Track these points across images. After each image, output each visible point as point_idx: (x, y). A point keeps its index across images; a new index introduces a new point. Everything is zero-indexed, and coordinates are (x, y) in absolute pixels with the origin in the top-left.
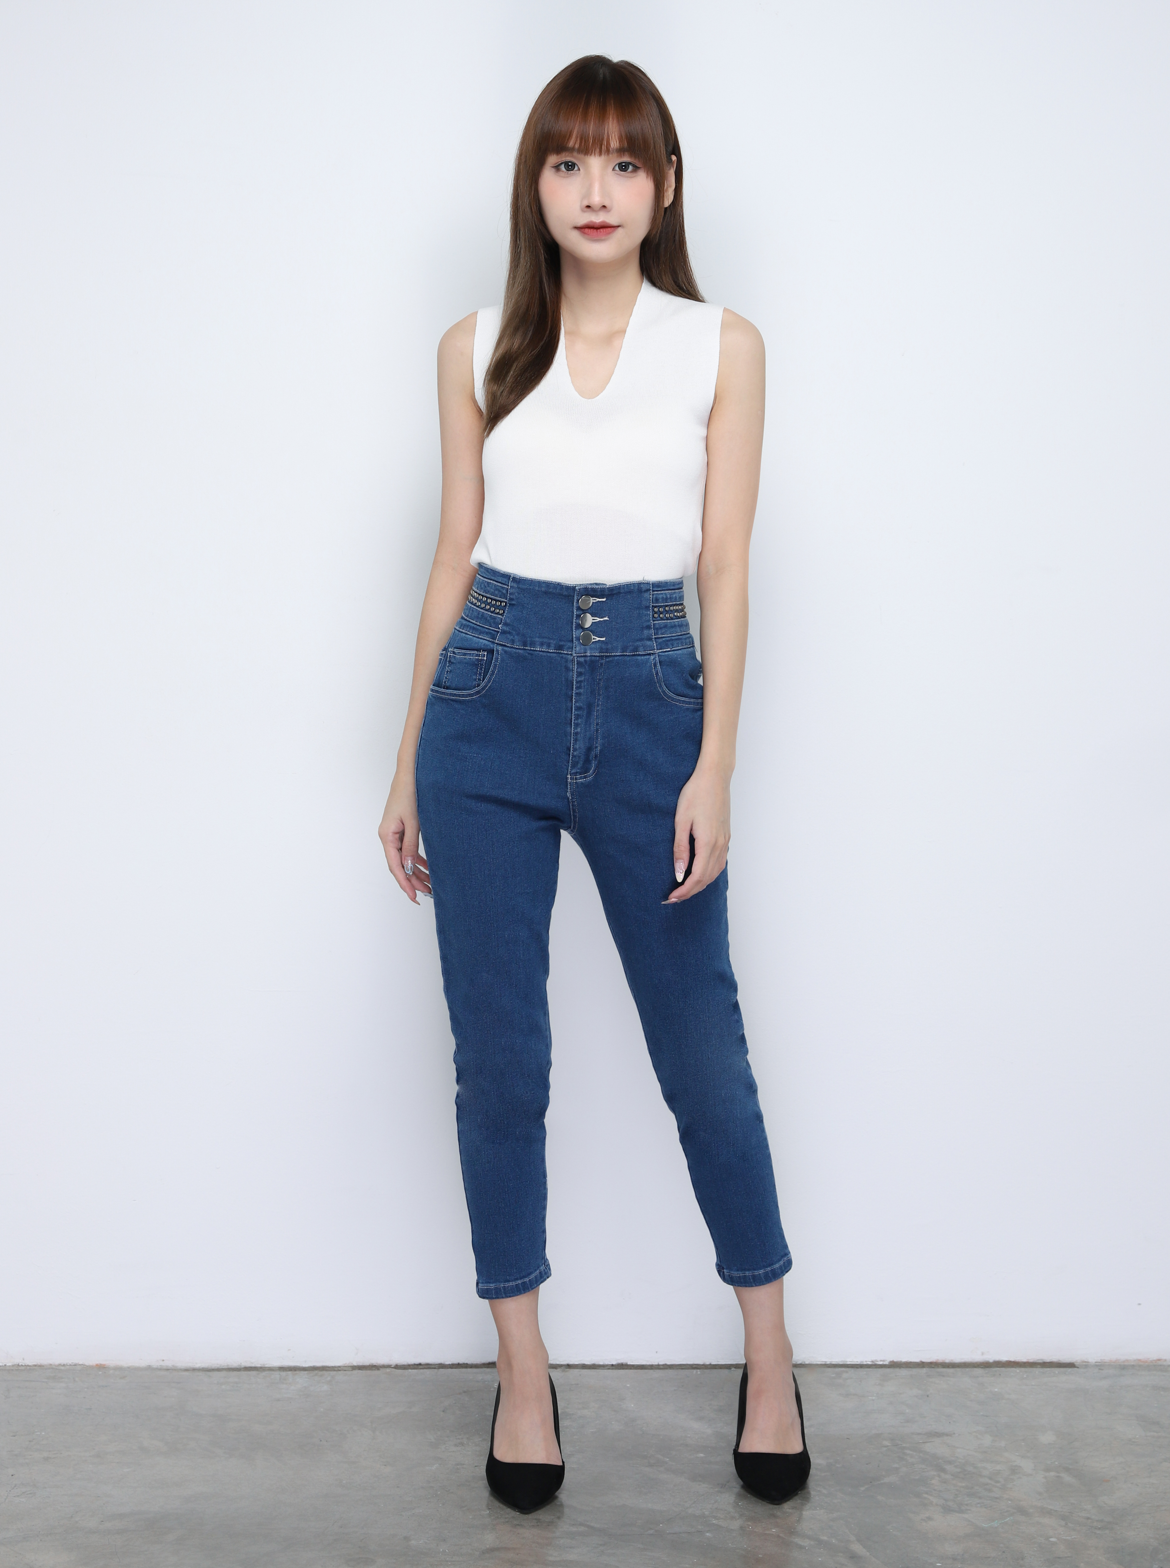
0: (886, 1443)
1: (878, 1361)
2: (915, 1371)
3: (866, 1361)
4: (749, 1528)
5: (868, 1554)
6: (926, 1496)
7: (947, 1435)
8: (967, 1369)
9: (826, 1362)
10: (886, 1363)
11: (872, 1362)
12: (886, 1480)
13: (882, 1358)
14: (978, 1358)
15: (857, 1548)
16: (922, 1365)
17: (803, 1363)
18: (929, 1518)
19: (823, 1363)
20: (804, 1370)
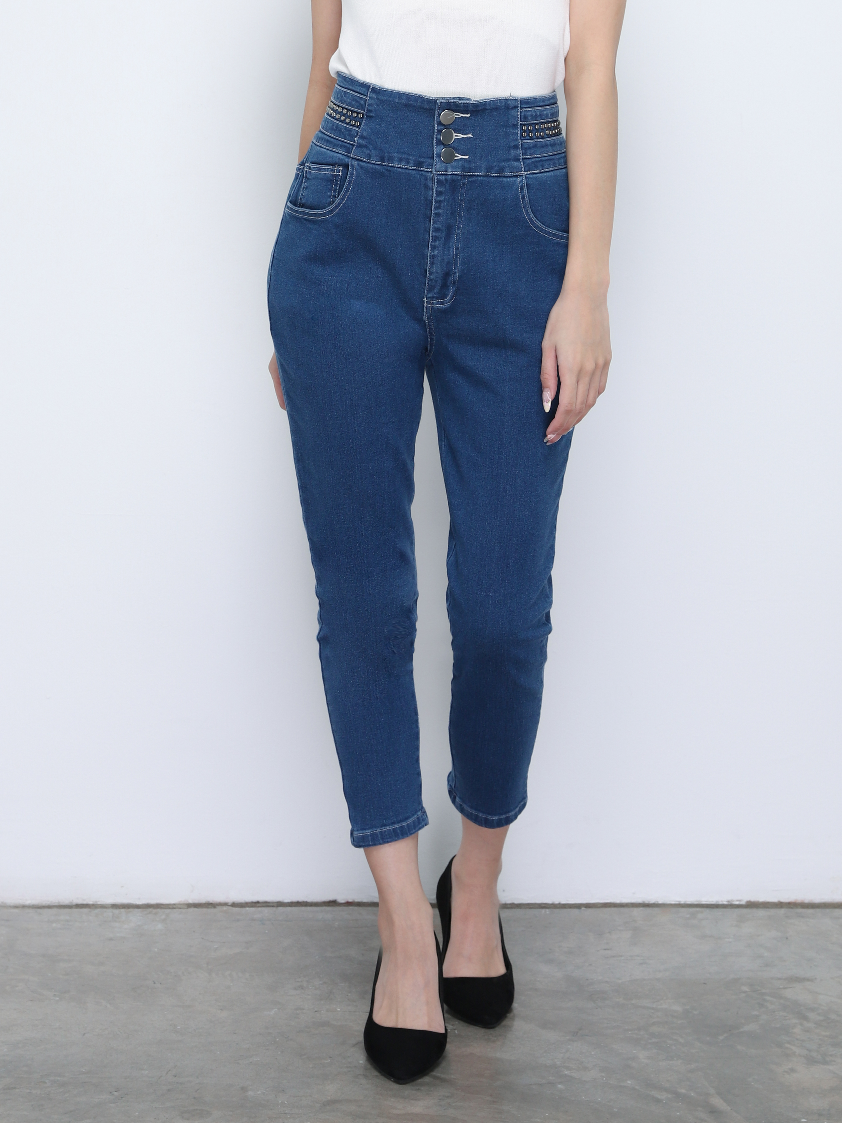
0: (745, 988)
1: (733, 901)
2: (773, 912)
3: (722, 901)
4: (603, 1080)
5: (729, 1108)
6: (788, 1045)
7: (808, 980)
8: (828, 910)
9: (680, 901)
10: (743, 903)
11: (728, 901)
12: (746, 1028)
13: (739, 898)
15: (717, 1102)
16: (780, 905)
17: (656, 903)
18: (793, 1070)
19: (677, 903)
20: (656, 910)
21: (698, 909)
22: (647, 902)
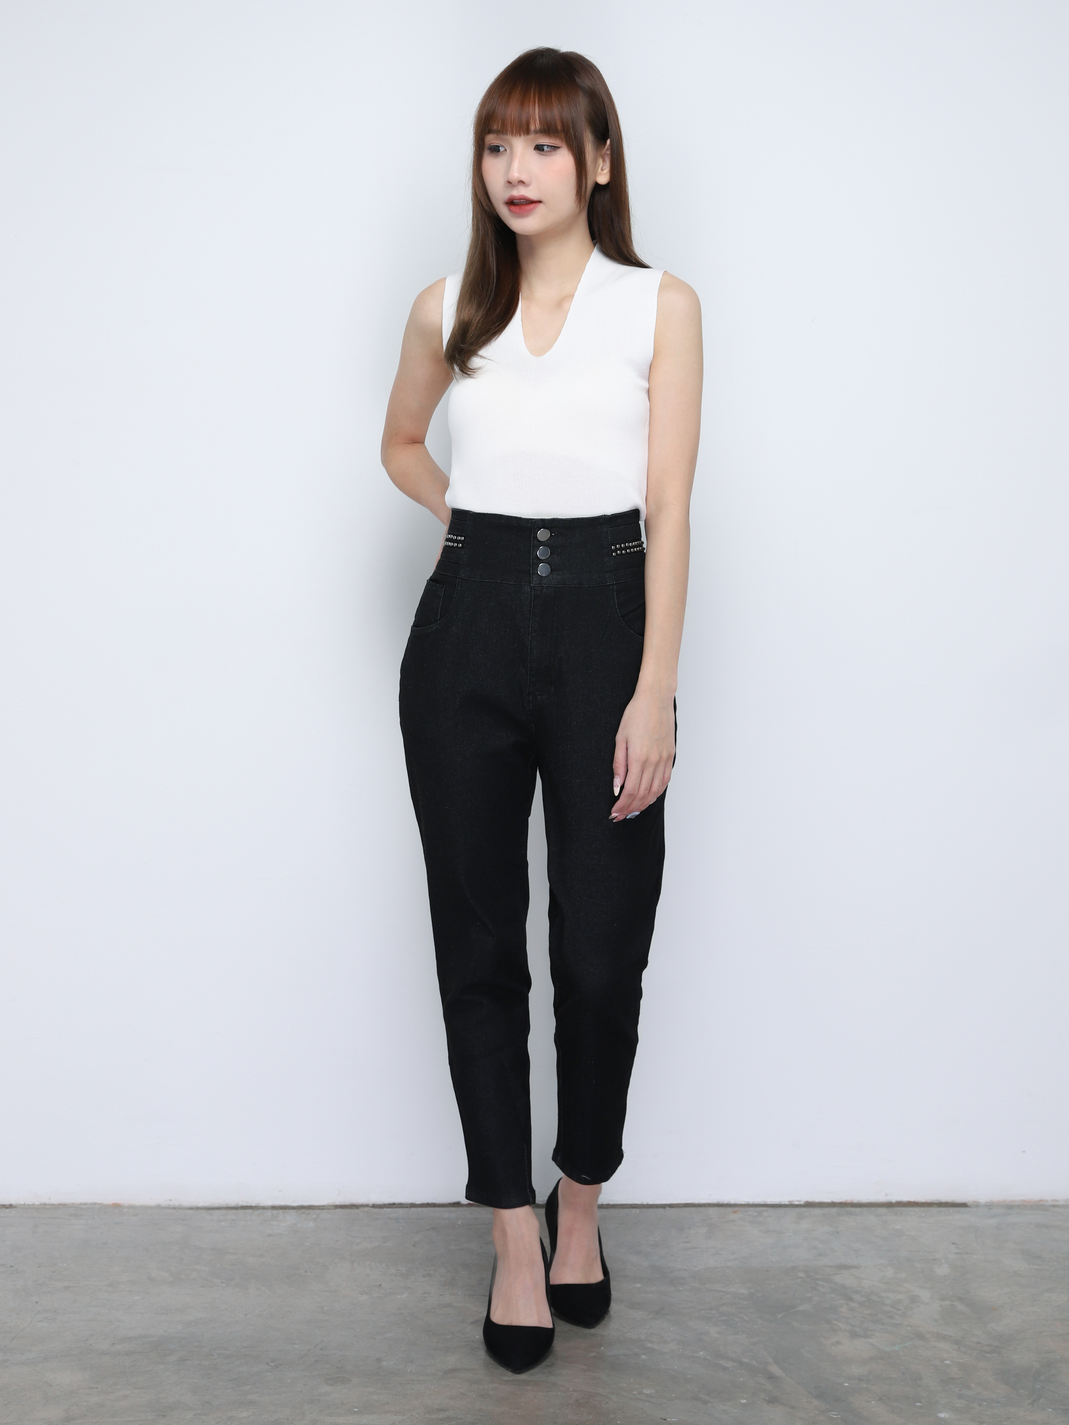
0: (801, 1275)
1: (794, 1201)
2: (827, 1210)
3: (784, 1202)
4: (680, 1351)
5: (784, 1375)
6: (835, 1322)
7: (855, 1267)
8: (873, 1209)
9: (749, 1202)
10: (802, 1203)
11: (790, 1202)
12: (801, 1308)
13: (799, 1199)
14: (882, 1198)
15: (775, 1369)
16: (833, 1205)
17: (729, 1203)
18: (838, 1343)
19: (746, 1203)
20: (729, 1209)
21: (764, 1208)
22: (721, 1203)
